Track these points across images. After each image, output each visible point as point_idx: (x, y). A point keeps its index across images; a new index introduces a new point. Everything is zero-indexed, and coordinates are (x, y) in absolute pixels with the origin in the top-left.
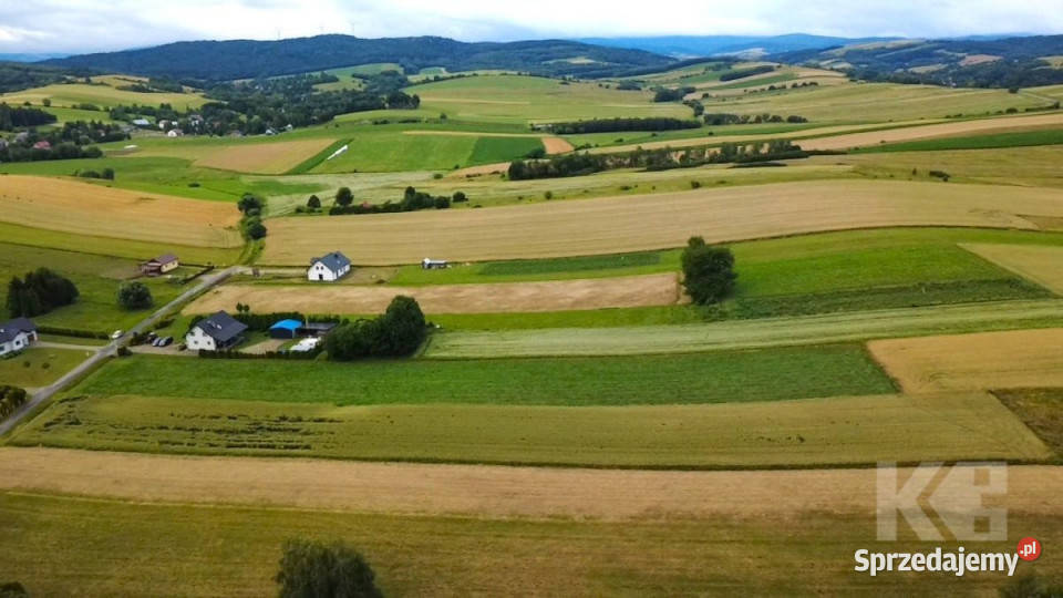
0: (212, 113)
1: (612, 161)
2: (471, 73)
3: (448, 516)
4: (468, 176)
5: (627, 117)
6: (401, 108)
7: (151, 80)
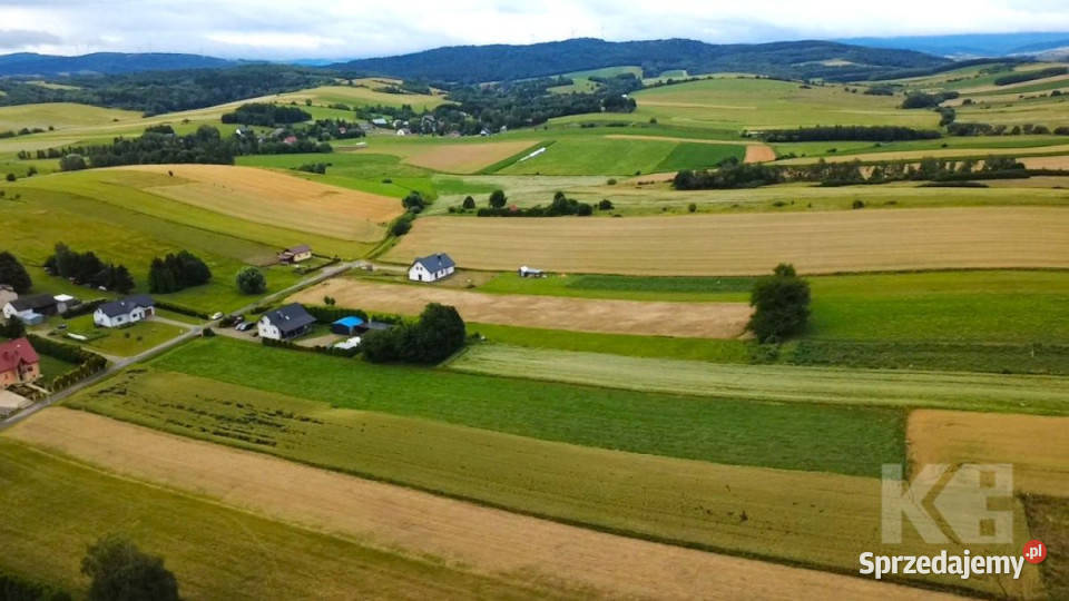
0: (445, 114)
1: (790, 173)
2: (706, 76)
3: (337, 536)
4: (640, 183)
5: (850, 125)
6: (616, 111)
7: (404, 83)
